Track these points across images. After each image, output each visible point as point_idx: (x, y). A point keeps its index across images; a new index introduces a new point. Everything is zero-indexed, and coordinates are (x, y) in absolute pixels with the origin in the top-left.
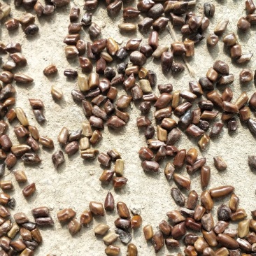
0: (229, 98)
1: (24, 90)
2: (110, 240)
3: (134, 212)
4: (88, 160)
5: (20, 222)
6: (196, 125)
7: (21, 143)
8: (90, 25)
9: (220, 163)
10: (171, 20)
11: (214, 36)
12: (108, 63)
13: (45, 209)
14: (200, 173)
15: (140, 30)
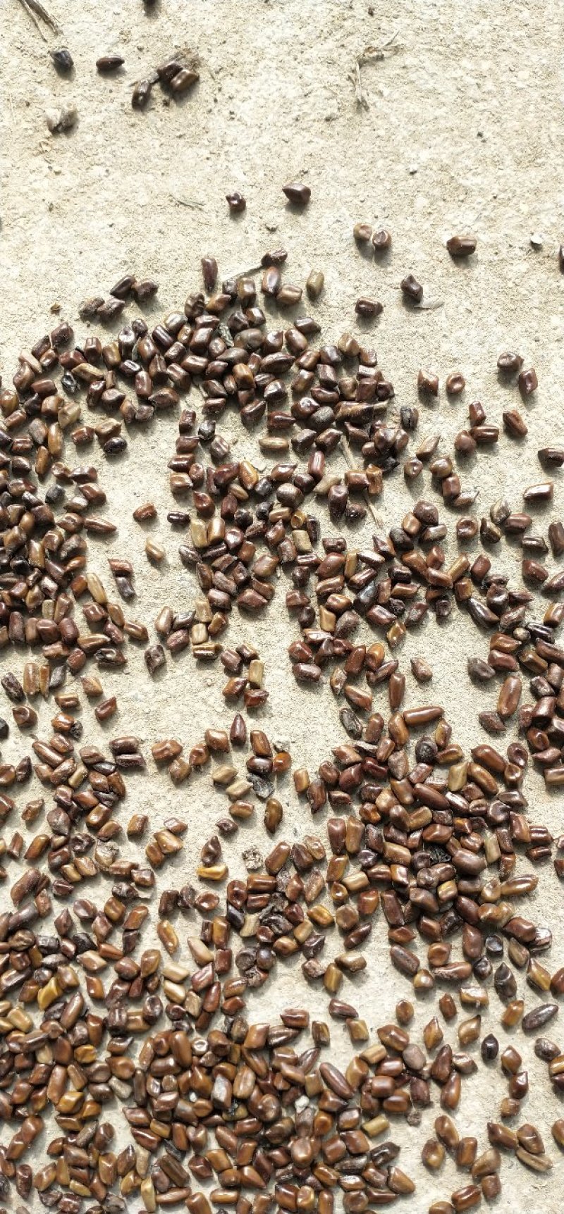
0: (438, 564)
1: (100, 544)
2: (239, 792)
3: (279, 746)
4: (205, 661)
5: (90, 761)
6: (383, 605)
7: (94, 631)
8: (212, 439)
9: (422, 669)
10: (346, 433)
11: (415, 460)
12: (241, 502)
13: (131, 740)
14: (389, 685)
15: (294, 449)
